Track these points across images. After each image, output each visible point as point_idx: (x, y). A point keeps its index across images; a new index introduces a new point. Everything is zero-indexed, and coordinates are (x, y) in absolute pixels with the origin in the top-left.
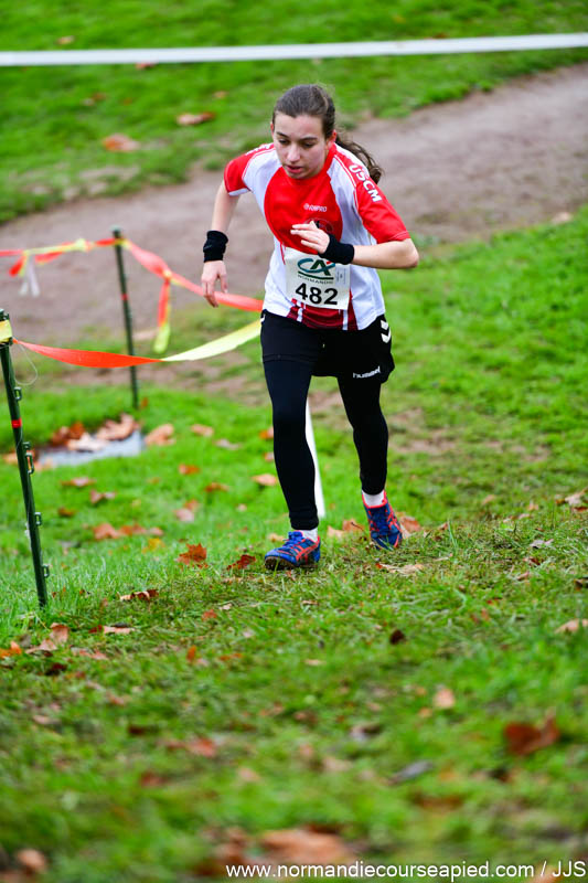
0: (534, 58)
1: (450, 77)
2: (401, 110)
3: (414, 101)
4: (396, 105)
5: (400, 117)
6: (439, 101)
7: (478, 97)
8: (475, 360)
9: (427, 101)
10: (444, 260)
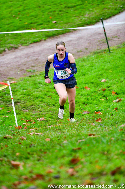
0: (54, 33)
1: (37, 37)
2: (27, 44)
3: (30, 42)
4: (26, 43)
5: (27, 45)
6: (35, 42)
7: (43, 41)
8: (46, 95)
9: (33, 42)
10: (38, 75)
